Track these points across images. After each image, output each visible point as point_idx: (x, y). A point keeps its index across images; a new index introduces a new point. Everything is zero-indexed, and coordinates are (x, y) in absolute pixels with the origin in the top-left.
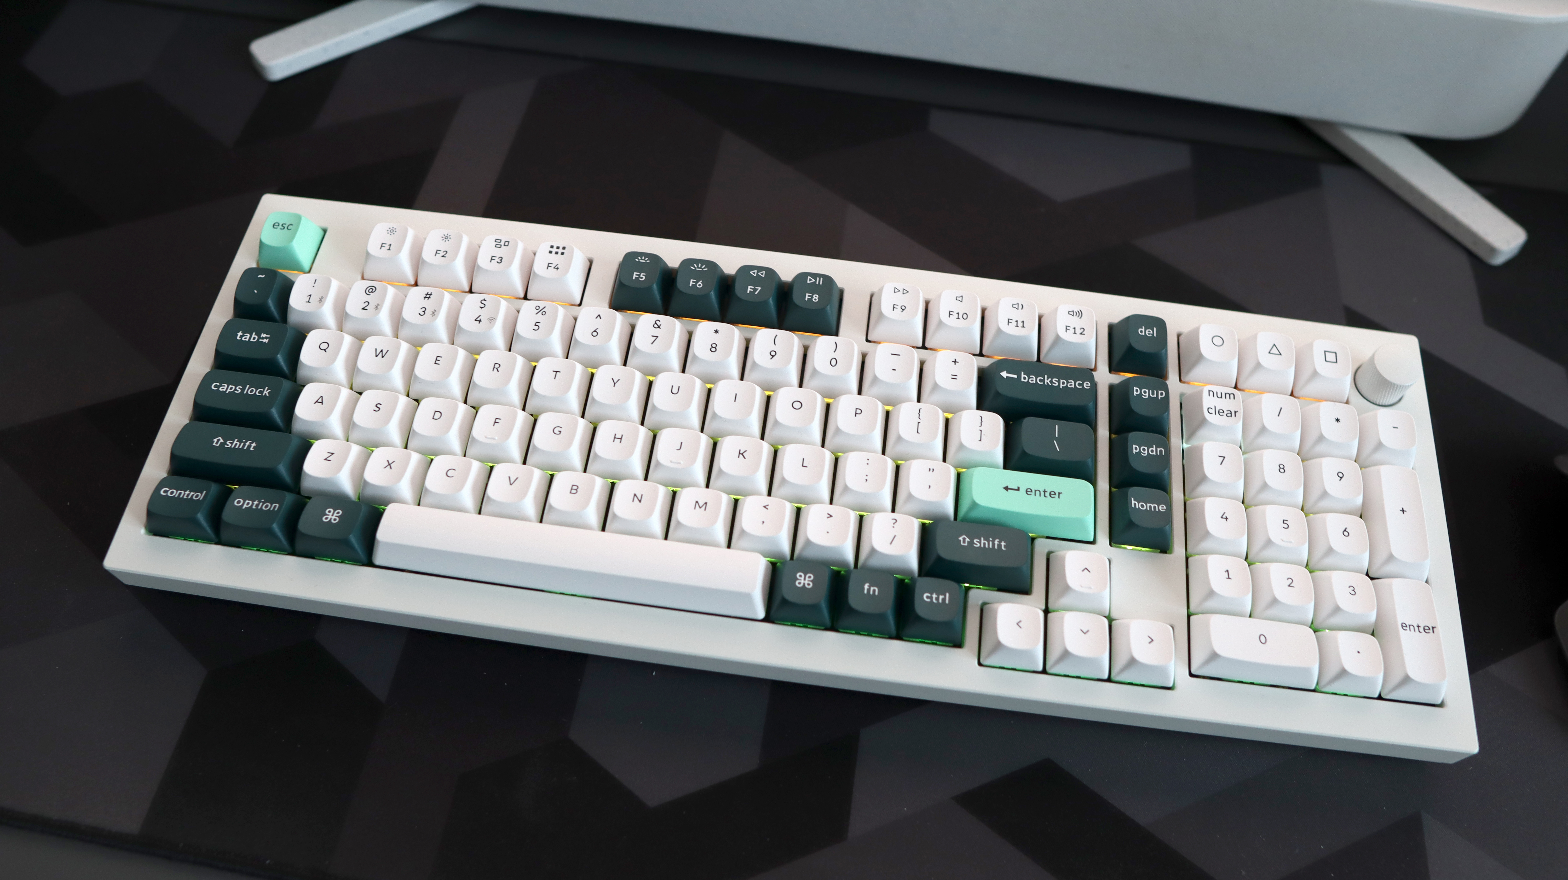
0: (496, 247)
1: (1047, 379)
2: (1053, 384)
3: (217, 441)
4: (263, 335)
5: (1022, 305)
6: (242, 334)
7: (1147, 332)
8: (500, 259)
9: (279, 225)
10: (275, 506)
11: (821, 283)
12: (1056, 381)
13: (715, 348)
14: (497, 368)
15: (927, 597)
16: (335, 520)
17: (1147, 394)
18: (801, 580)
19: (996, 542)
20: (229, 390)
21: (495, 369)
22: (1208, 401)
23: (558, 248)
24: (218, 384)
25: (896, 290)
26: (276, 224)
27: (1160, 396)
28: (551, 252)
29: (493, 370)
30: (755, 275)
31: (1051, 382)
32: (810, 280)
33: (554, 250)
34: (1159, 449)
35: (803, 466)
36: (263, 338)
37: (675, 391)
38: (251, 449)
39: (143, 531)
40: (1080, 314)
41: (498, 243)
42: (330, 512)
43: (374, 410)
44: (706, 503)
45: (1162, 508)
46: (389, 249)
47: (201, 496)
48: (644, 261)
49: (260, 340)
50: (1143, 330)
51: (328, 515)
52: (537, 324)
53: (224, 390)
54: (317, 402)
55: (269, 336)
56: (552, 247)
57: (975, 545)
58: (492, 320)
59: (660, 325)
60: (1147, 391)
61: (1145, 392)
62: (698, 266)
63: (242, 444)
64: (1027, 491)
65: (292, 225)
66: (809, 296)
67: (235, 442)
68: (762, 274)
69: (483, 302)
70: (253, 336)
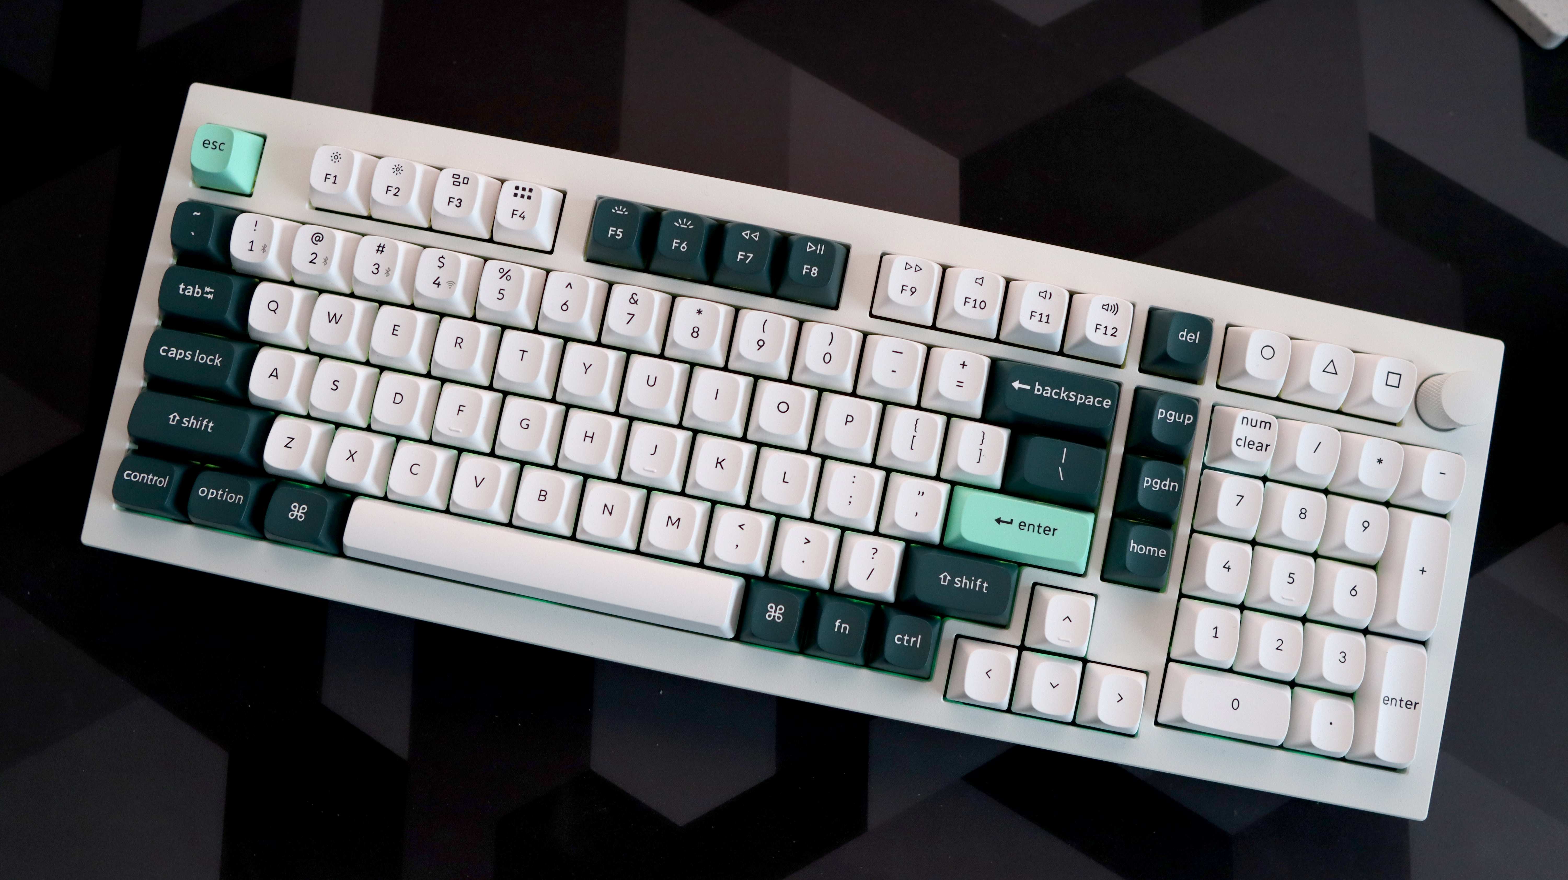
0: (454, 184)
1: (1064, 393)
2: (1070, 400)
3: (174, 418)
4: (207, 289)
5: (1051, 293)
6: (184, 287)
7: (1188, 337)
8: (459, 201)
9: (209, 144)
10: (240, 498)
11: (822, 253)
12: (1073, 395)
13: (697, 332)
14: (459, 344)
15: (899, 639)
16: (301, 517)
17: (1173, 418)
18: (771, 612)
19: (978, 583)
20: (178, 356)
21: (458, 345)
22: (1240, 430)
23: (524, 189)
24: (166, 348)
25: (907, 266)
26: (206, 142)
27: (1186, 422)
28: (516, 195)
29: (455, 346)
30: (747, 238)
31: (1068, 396)
32: (810, 247)
33: (520, 192)
34: (1172, 484)
35: (784, 481)
36: (207, 293)
37: (651, 382)
38: (209, 430)
39: (114, 506)
40: (1115, 309)
41: (457, 180)
42: (295, 507)
43: (332, 389)
44: (679, 519)
45: (1162, 553)
46: (334, 183)
47: (163, 482)
48: (622, 213)
49: (205, 295)
50: (1185, 334)
51: (294, 511)
52: (501, 291)
53: (174, 356)
54: (271, 375)
55: (213, 290)
56: (517, 188)
57: (955, 585)
58: (452, 284)
59: (637, 300)
60: (1174, 413)
61: (1171, 415)
62: (682, 221)
63: (199, 422)
64: (1020, 525)
65: (224, 144)
66: (807, 268)
67: (192, 421)
68: (756, 236)
69: (441, 260)
70: (197, 290)
